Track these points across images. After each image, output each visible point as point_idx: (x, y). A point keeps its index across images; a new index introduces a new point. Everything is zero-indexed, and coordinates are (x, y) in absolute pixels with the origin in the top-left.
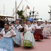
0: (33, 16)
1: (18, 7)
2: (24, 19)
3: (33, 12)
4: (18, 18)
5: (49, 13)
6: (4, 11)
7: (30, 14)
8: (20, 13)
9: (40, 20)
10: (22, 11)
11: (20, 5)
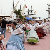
0: (31, 15)
2: (23, 18)
3: (31, 11)
4: (16, 18)
5: (47, 11)
6: (1, 11)
7: (28, 13)
8: (18, 12)
9: (38, 19)
10: (19, 11)
11: (17, 4)
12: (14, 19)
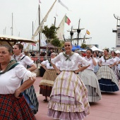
0: (78, 39)
1: (44, 20)
2: (60, 46)
3: (79, 31)
5: (114, 31)
6: (12, 28)
7: (72, 34)
8: (50, 32)
9: (94, 49)
11: (48, 14)
12: (40, 48)
